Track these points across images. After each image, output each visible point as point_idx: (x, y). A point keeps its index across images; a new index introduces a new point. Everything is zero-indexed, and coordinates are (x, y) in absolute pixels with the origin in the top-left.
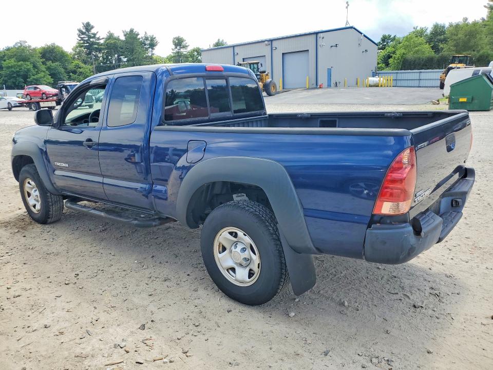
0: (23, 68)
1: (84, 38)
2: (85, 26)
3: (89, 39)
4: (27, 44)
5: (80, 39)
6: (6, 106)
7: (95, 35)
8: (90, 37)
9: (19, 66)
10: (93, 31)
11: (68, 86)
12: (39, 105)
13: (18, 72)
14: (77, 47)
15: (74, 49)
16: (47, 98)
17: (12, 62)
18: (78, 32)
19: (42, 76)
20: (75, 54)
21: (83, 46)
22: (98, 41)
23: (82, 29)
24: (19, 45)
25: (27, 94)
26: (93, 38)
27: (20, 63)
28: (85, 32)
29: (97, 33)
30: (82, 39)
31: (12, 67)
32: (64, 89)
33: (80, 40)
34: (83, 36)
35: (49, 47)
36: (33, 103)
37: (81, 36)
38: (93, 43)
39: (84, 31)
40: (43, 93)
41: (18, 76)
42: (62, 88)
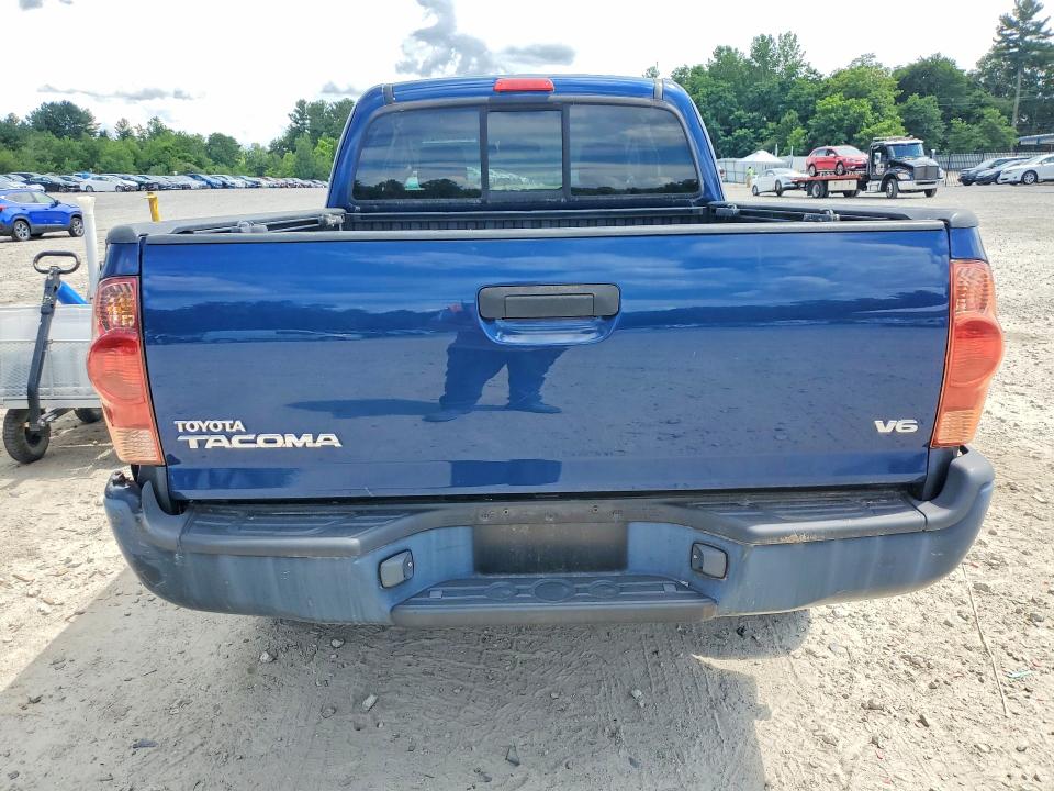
0: (851, 112)
1: (1011, 35)
2: (1019, 8)
3: (1021, 38)
4: (874, 61)
5: (999, 38)
6: (772, 186)
7: (1039, 25)
8: (1026, 32)
9: (845, 108)
10: (1037, 18)
11: (891, 148)
12: (826, 187)
13: (842, 120)
14: (990, 57)
15: (981, 64)
16: (844, 173)
17: (835, 100)
18: (999, 23)
19: (886, 126)
20: (980, 75)
21: (1004, 54)
22: (1044, 41)
23: (1011, 15)
24: (859, 64)
25: (812, 165)
26: (1033, 33)
27: (848, 103)
28: (1017, 22)
29: (1047, 20)
30: (1005, 37)
31: (832, 110)
32: (879, 154)
33: (1000, 42)
34: (1008, 32)
35: (924, 63)
36: (816, 182)
37: (1004, 32)
38: (1031, 47)
39: (1015, 19)
40: (840, 163)
41: (840, 128)
42: (877, 151)
